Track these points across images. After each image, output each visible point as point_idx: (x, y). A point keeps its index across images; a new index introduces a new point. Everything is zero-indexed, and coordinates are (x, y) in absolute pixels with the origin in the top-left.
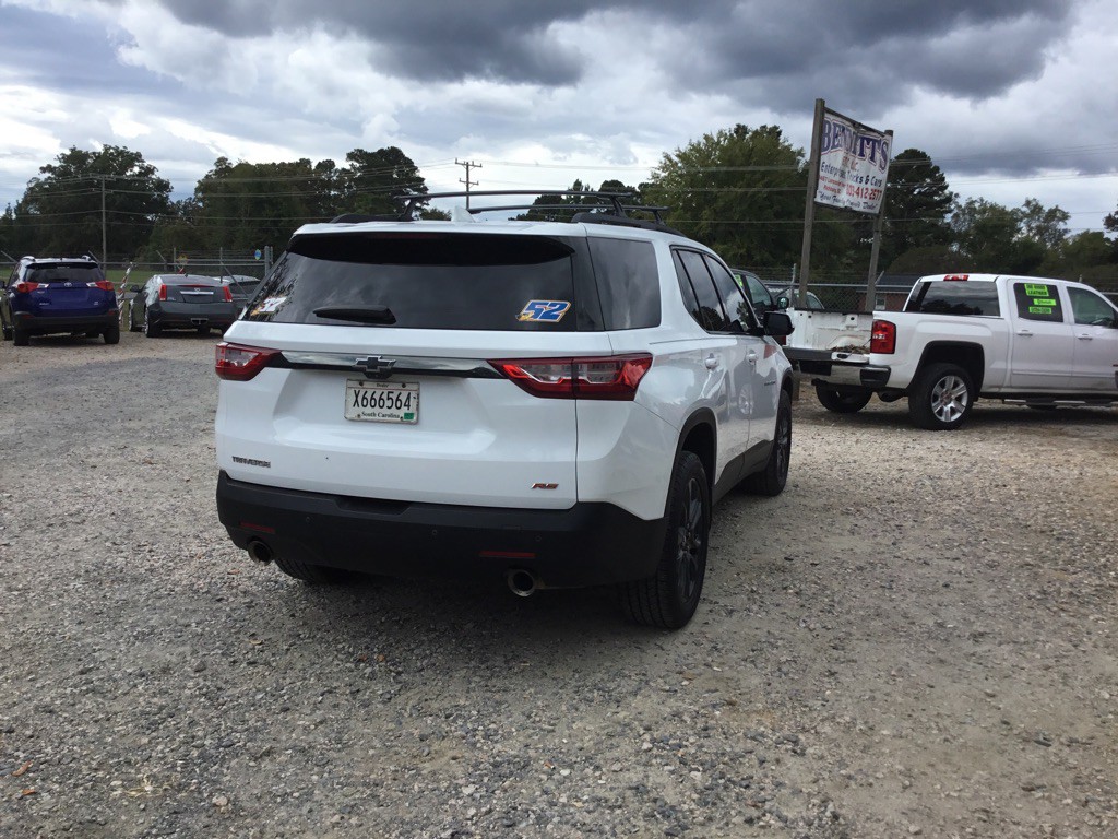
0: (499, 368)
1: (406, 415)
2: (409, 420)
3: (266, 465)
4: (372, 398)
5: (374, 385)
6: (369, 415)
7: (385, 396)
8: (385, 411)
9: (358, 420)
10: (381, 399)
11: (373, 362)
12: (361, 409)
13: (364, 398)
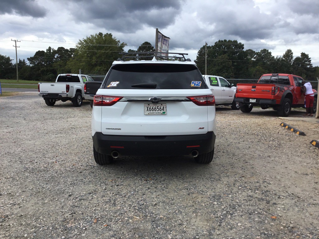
0: (190, 99)
1: (163, 112)
2: (164, 114)
3: (120, 129)
4: (152, 109)
5: (153, 105)
6: (152, 113)
7: (156, 108)
8: (157, 112)
9: (149, 115)
10: (155, 108)
11: (155, 99)
12: (149, 112)
13: (150, 108)
